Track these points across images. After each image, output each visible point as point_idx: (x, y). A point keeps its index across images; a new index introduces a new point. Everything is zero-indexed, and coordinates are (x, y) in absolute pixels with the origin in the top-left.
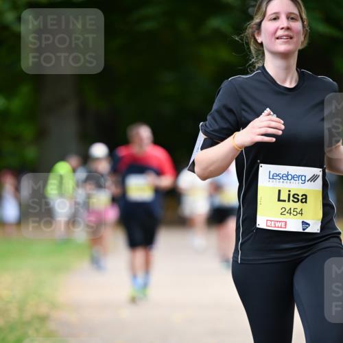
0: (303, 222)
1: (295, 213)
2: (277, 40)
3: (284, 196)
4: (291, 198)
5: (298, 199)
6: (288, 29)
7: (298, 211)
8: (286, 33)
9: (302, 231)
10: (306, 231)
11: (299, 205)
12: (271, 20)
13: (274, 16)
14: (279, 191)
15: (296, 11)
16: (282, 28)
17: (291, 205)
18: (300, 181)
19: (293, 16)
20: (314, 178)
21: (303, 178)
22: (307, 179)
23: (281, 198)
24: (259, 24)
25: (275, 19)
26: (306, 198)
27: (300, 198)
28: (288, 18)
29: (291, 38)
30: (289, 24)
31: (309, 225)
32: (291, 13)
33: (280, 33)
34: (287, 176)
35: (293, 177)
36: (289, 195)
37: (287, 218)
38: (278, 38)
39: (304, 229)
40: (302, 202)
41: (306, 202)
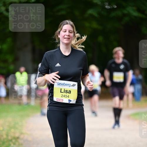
0: (69, 100)
1: (66, 97)
2: (65, 39)
3: (63, 91)
4: (65, 92)
5: (67, 92)
6: (69, 36)
7: (67, 96)
8: (68, 37)
9: (68, 103)
10: (70, 103)
11: (68, 94)
12: (63, 32)
13: (64, 31)
14: (61, 89)
15: (72, 30)
16: (67, 35)
17: (65, 94)
18: (68, 86)
19: (71, 31)
20: (74, 85)
21: (70, 85)
22: (71, 85)
23: (62, 92)
24: (60, 32)
25: (65, 32)
26: (70, 92)
27: (68, 92)
28: (69, 32)
29: (69, 39)
30: (69, 34)
31: (71, 101)
32: (70, 30)
33: (66, 37)
34: (64, 84)
35: (66, 85)
36: (64, 90)
37: (63, 98)
38: (65, 38)
39: (69, 102)
40: (69, 93)
41: (70, 93)
